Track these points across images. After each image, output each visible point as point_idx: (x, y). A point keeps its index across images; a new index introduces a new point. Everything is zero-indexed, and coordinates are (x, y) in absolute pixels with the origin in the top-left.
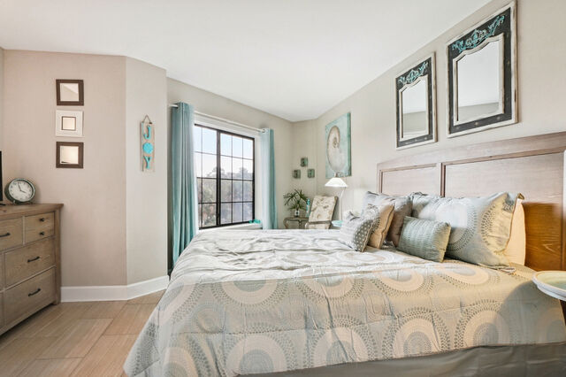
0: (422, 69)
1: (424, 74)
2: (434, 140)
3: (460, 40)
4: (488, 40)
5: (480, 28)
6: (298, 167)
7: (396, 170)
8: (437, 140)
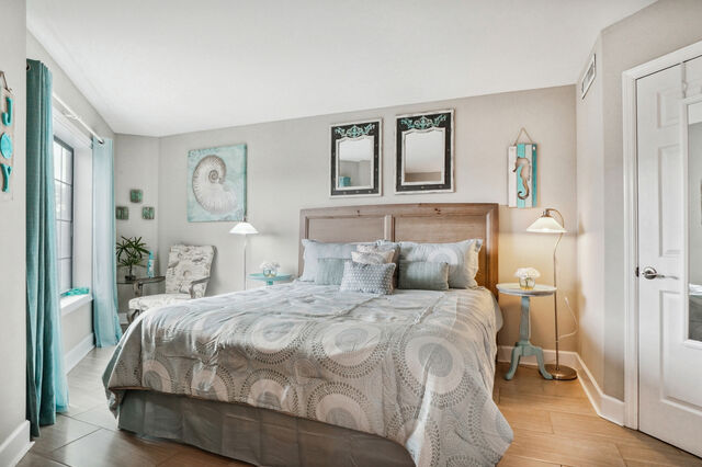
0: (368, 129)
1: (370, 134)
2: (380, 194)
3: (410, 118)
4: (433, 128)
5: (428, 117)
6: (125, 202)
7: (332, 218)
8: (382, 195)
